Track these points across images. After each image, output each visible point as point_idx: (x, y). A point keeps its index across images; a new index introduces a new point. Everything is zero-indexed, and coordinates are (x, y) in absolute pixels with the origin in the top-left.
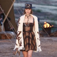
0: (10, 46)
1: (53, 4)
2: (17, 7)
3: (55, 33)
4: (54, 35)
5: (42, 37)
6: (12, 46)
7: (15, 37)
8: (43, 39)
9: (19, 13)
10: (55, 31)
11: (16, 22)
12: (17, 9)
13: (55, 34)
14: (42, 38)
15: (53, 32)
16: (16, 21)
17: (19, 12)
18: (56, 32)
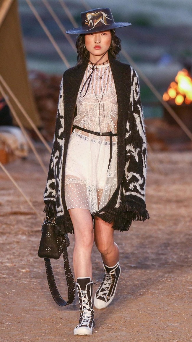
0: (6, 198)
5: (163, 150)
6: (16, 199)
7: (30, 151)
8: (171, 162)
11: (31, 77)
14: (162, 156)
16: (33, 72)
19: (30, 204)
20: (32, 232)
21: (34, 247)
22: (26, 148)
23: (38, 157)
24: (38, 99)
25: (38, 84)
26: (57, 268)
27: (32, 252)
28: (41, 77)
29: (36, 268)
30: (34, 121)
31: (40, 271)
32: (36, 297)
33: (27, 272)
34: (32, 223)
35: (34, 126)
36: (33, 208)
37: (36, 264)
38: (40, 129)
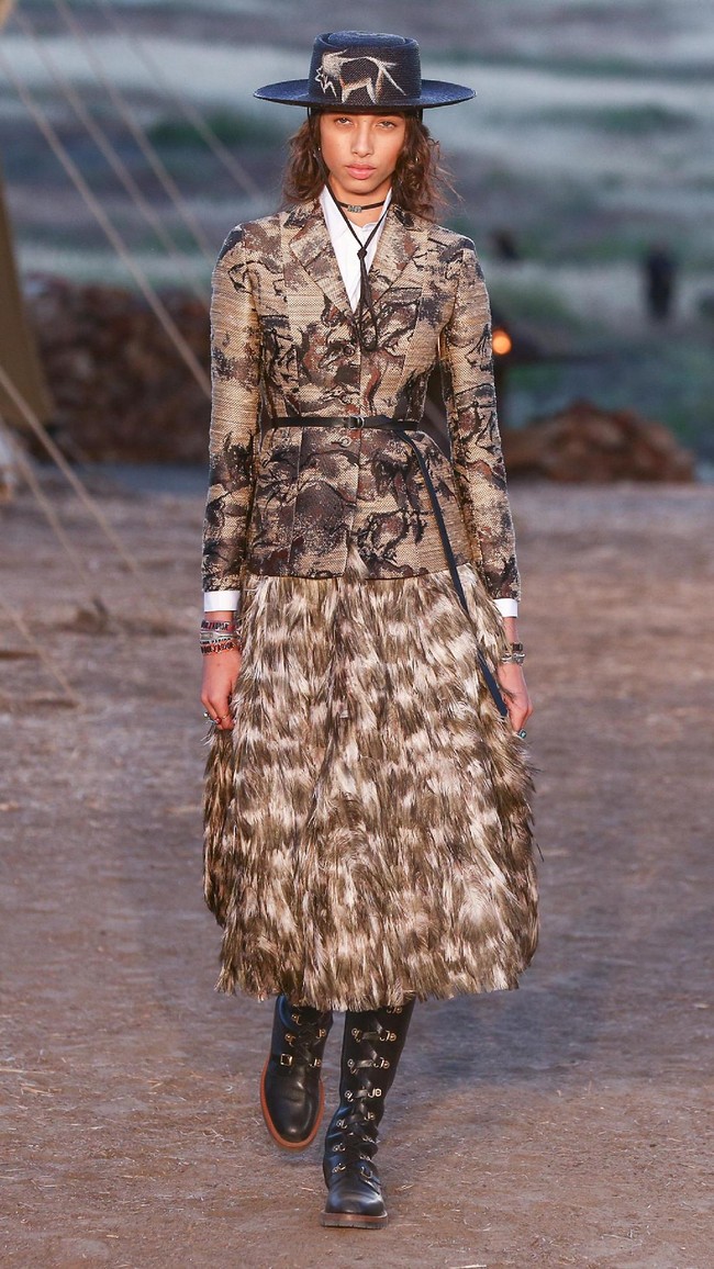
1: (530, 42)
2: (46, 93)
3: (555, 428)
4: (550, 460)
7: (23, 488)
9: (71, 170)
10: (560, 402)
11: (31, 290)
12: (42, 115)
13: (560, 441)
15: (538, 421)
16: (35, 276)
17: (62, 156)
18: (566, 425)
19: (24, 629)
20: (28, 703)
21: (32, 745)
22: (9, 478)
23: (43, 503)
24: (48, 350)
25: (48, 311)
26: (93, 800)
27: (27, 757)
28: (58, 290)
29: (38, 800)
30: (37, 408)
31: (47, 808)
32: (35, 876)
33: (12, 810)
34: (28, 681)
35: (33, 421)
36: (31, 639)
37: (37, 791)
38: (51, 429)
